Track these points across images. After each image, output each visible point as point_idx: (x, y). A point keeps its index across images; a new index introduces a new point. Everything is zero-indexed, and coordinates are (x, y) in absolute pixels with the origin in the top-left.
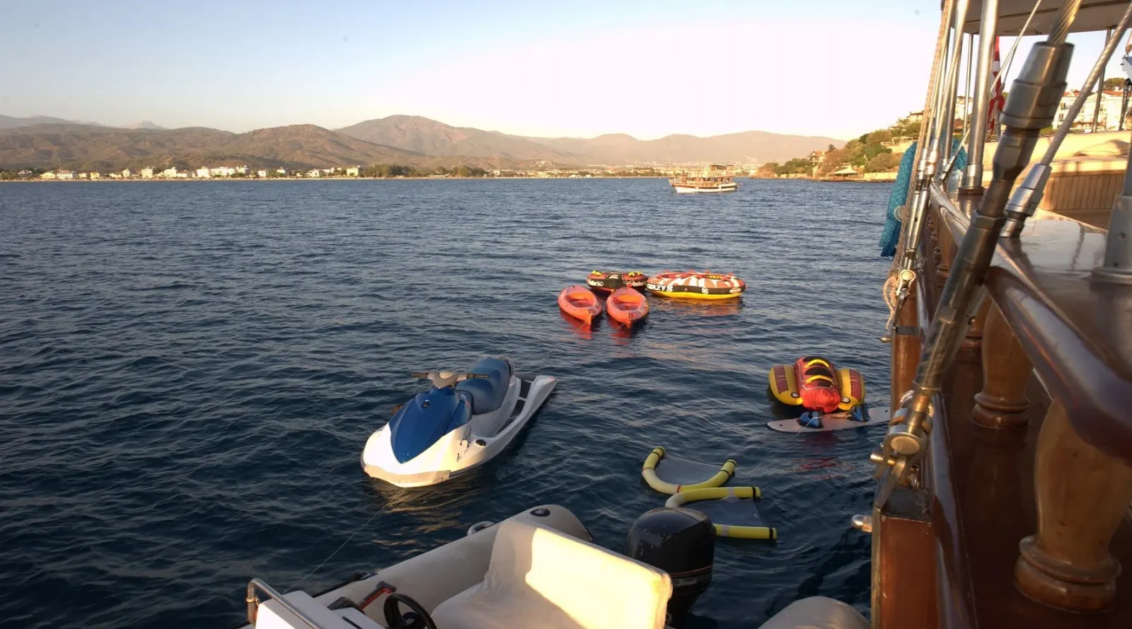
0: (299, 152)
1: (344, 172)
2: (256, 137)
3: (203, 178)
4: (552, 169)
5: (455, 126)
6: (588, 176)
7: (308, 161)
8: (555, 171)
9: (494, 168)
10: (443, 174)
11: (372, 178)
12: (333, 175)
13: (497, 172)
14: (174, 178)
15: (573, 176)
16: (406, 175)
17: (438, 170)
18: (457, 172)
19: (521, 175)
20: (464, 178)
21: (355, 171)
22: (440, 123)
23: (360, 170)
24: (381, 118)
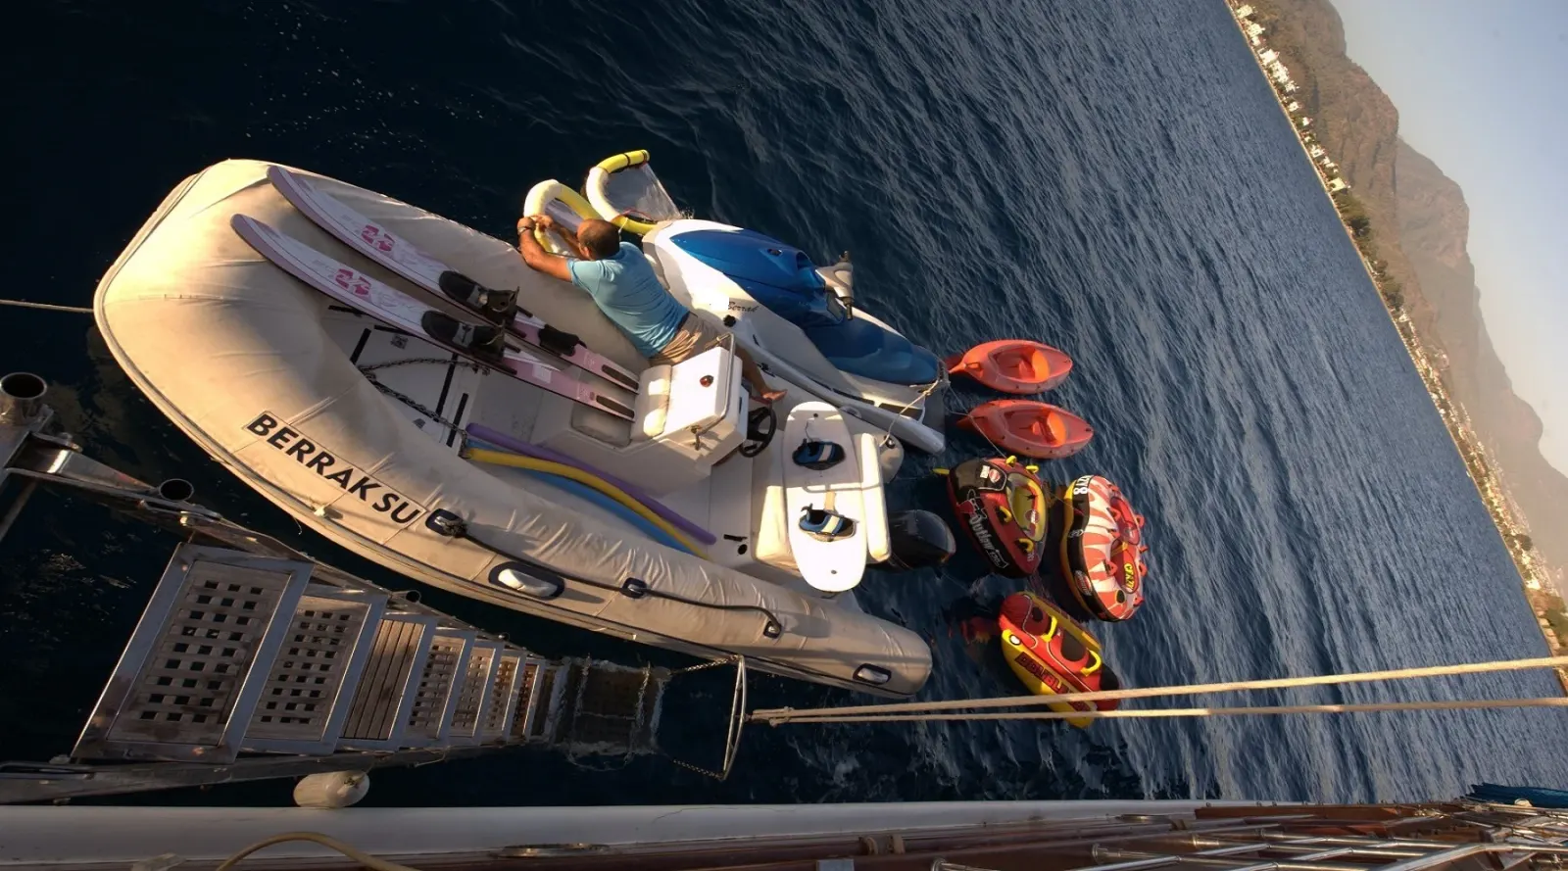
0: (1345, 121)
1: (1331, 178)
2: (1351, 73)
3: (1261, 60)
4: (1437, 369)
5: (1468, 250)
6: (1442, 411)
7: (1334, 136)
8: (1434, 375)
9: (1408, 313)
10: (1375, 269)
11: (1335, 206)
12: (1323, 169)
13: (1404, 318)
14: (1249, 36)
15: (1434, 396)
16: (1356, 235)
17: (1380, 262)
18: (1385, 280)
19: (1411, 344)
20: (1379, 291)
21: (1339, 184)
22: (1466, 234)
23: (1344, 191)
24: (1445, 174)
